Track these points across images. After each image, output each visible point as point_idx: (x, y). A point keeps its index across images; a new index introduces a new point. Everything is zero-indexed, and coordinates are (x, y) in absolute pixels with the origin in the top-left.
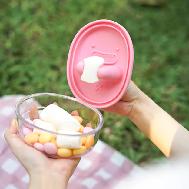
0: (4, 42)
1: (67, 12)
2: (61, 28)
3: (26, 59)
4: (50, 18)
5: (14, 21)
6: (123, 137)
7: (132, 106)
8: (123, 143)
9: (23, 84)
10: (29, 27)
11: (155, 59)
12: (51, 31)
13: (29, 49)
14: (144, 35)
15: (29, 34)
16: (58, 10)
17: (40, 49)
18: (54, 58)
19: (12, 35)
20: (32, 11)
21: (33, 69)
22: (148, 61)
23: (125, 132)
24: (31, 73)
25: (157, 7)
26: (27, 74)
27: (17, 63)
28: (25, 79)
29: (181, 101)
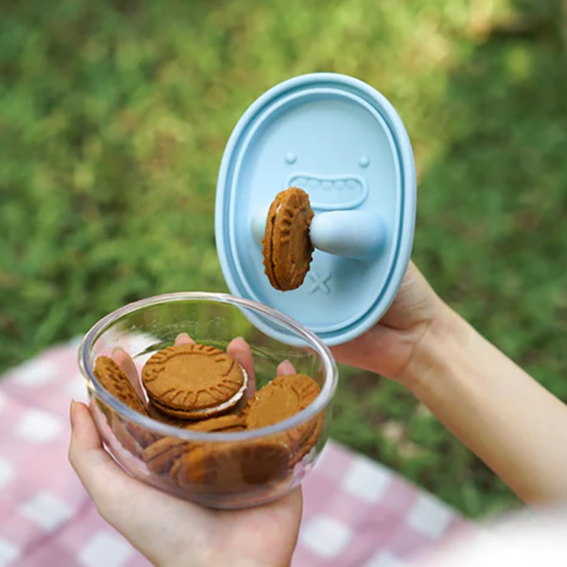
0: (71, 170)
5: (97, 105)
7: (413, 344)
11: (528, 198)
14: (492, 124)
15: (142, 144)
19: (94, 148)
22: (508, 208)
24: (156, 264)
27: (113, 233)
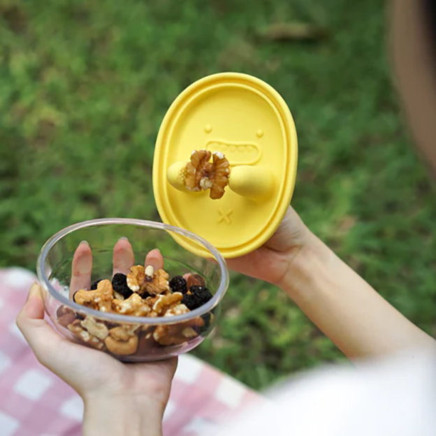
1: (113, 68)
2: (101, 106)
3: (25, 185)
4: (76, 85)
6: (245, 341)
8: (244, 355)
9: (21, 242)
10: (30, 110)
12: (79, 115)
13: (31, 161)
16: (91, 66)
17: (56, 158)
18: (87, 177)
20: (35, 74)
21: (41, 206)
23: (248, 330)
25: (311, 42)
26: (28, 219)
28: (26, 231)
29: (367, 250)
